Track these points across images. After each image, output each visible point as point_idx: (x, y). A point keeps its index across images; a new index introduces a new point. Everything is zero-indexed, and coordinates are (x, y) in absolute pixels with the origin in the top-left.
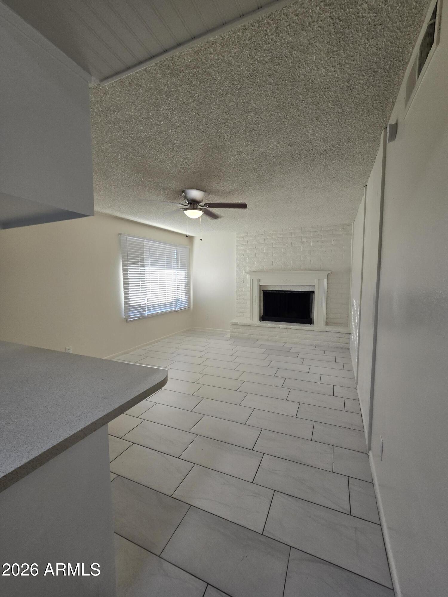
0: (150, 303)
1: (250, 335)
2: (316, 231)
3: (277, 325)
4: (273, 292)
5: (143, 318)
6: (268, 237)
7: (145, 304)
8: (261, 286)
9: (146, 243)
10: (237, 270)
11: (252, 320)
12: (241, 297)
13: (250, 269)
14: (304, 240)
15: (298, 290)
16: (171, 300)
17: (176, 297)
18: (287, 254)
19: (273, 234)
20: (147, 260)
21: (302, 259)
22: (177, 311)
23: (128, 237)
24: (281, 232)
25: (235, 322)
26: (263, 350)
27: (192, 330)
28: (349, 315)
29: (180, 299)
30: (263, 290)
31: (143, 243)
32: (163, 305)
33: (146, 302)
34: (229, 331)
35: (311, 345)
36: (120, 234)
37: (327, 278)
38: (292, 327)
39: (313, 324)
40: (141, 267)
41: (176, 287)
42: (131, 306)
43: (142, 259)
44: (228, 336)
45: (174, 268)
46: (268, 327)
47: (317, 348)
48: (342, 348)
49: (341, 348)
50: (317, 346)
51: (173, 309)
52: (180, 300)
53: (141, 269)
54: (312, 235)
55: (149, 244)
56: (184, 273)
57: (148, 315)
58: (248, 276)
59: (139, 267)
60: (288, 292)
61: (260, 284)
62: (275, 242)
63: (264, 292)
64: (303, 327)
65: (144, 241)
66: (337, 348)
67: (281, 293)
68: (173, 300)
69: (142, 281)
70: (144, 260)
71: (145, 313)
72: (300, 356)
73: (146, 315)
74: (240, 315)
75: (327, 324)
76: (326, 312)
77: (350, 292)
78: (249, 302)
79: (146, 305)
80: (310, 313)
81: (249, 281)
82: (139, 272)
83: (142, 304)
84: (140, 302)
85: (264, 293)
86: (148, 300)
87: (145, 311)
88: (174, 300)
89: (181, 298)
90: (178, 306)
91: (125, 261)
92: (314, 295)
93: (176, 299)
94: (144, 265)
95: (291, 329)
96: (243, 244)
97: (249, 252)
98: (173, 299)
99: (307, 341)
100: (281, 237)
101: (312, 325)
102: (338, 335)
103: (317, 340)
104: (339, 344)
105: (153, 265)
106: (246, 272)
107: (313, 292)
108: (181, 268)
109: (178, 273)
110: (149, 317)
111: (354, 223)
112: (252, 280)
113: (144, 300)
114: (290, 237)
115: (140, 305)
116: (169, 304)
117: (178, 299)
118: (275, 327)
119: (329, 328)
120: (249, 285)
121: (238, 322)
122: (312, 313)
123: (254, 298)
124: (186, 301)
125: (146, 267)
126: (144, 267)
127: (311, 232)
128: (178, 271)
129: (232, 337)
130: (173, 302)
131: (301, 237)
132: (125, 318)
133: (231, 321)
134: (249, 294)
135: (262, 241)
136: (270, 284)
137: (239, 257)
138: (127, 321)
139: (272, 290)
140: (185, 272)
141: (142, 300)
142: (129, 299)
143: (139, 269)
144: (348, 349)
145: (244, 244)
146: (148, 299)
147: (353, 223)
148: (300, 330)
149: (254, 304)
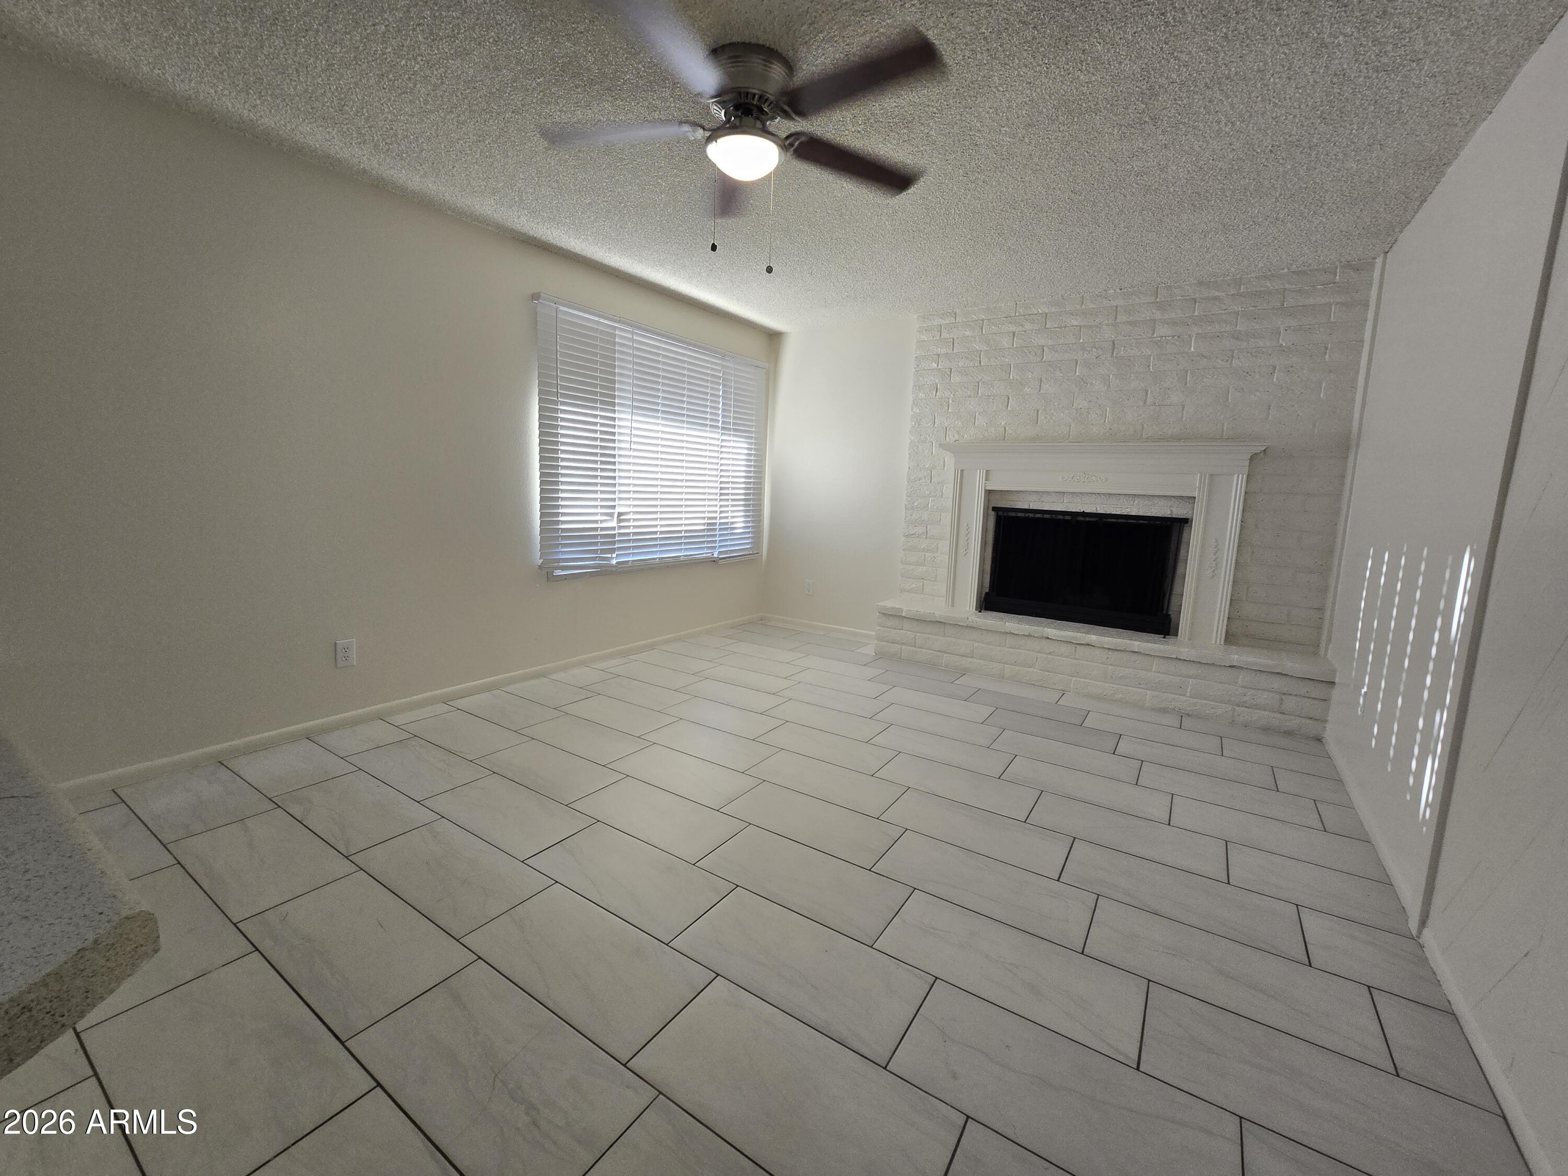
0: (628, 527)
1: (939, 653)
2: (1216, 298)
3: (1040, 628)
4: (1031, 515)
5: (605, 573)
6: (1028, 326)
7: (614, 528)
8: (989, 493)
9: (623, 335)
10: (913, 438)
11: (953, 606)
12: (920, 530)
13: (957, 437)
14: (1162, 330)
15: (1125, 511)
16: (698, 525)
17: (716, 518)
18: (1092, 384)
19: (1046, 314)
20: (624, 391)
21: (1149, 402)
22: (714, 561)
23: (561, 308)
24: (1078, 307)
25: (894, 608)
26: (986, 711)
27: (760, 622)
28: (1328, 614)
29: (727, 523)
30: (994, 509)
31: (614, 336)
32: (671, 538)
33: (614, 524)
34: (874, 633)
35: (1164, 710)
36: (535, 296)
37: (1246, 470)
38: (1094, 637)
39: (1176, 634)
40: (602, 410)
41: (718, 485)
42: (564, 530)
43: (610, 384)
44: (869, 650)
45: (711, 426)
46: (1006, 633)
47: (1187, 722)
48: (1289, 733)
49: (1285, 732)
50: (1188, 715)
51: (703, 553)
52: (727, 528)
53: (602, 417)
54: (1196, 314)
55: (633, 340)
56: (746, 446)
57: (617, 563)
58: (950, 460)
59: (595, 408)
60: (1087, 519)
61: (988, 488)
62: (1050, 342)
63: (1000, 513)
64: (1137, 643)
65: (615, 328)
66: (1267, 729)
67: (1059, 520)
68: (704, 524)
69: (603, 455)
70: (614, 389)
71: (612, 558)
72: (1123, 747)
73: (614, 562)
74: (914, 586)
75: (1230, 638)
76: (1232, 595)
77: (1341, 527)
78: (945, 546)
79: (616, 532)
80: (1164, 595)
81: (950, 475)
82: (595, 424)
83: (603, 529)
84: (596, 522)
85: (999, 520)
86: (622, 517)
87: (612, 551)
88: (709, 524)
89: (732, 523)
90: (720, 547)
91: (549, 385)
92: (1185, 535)
93: (715, 524)
94: (614, 404)
95: (1088, 645)
96: (939, 351)
97: (956, 378)
98: (706, 521)
99: (1149, 692)
100: (1075, 323)
101: (1170, 639)
102: (1278, 683)
103: (1188, 694)
104: (1279, 716)
105: (643, 407)
106: (941, 445)
107: (1184, 522)
108: (735, 430)
109: (723, 444)
110: (623, 571)
111: (1385, 258)
112: (962, 471)
113: (611, 515)
114: (1111, 321)
115: (596, 529)
116: (691, 537)
117: (721, 524)
118: (1029, 636)
119: (1237, 656)
120: (949, 490)
121: (905, 609)
122: (1173, 597)
123: (963, 531)
124: (748, 533)
125: (620, 412)
126: (614, 411)
127: (1195, 300)
128: (724, 437)
129: (881, 655)
130: (703, 530)
131: (1154, 321)
132: (540, 567)
133: (881, 604)
134: (947, 518)
135: (1005, 342)
136: (1020, 489)
137: (921, 395)
138: (550, 577)
139: (1026, 507)
140: (751, 444)
141: (602, 514)
142: (558, 507)
143: (596, 416)
144: (1319, 740)
145: (944, 351)
146: (620, 514)
147: (1379, 261)
148: (1125, 651)
149: (961, 551)
